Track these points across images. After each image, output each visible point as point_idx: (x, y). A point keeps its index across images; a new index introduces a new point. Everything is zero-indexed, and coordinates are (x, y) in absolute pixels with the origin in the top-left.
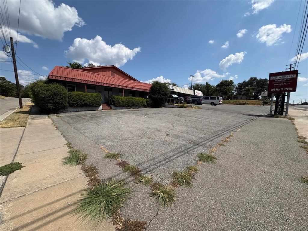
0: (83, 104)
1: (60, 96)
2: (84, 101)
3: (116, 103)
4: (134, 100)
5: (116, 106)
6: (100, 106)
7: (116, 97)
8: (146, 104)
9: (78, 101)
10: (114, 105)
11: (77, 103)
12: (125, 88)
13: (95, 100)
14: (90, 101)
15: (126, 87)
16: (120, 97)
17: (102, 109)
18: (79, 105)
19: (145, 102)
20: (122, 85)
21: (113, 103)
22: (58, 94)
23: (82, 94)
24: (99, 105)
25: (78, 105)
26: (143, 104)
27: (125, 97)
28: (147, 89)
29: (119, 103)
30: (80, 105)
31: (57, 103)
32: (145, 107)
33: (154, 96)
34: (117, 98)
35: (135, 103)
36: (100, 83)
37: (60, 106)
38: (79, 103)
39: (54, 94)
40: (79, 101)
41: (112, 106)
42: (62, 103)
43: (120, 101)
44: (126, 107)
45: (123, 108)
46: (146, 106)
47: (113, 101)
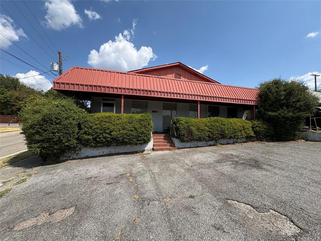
0: (107, 141)
1: (57, 124)
2: (110, 133)
3: (184, 135)
4: (224, 125)
5: (182, 141)
6: (146, 142)
7: (183, 119)
8: (252, 134)
9: (97, 133)
10: (178, 137)
11: (95, 139)
12: (202, 100)
13: (136, 129)
14: (125, 132)
15: (205, 96)
16: (193, 120)
17: (153, 149)
18: (100, 143)
19: (251, 129)
20: (196, 94)
21: (177, 134)
22: (52, 120)
23: (110, 116)
24: (144, 140)
25: (97, 142)
26: (245, 133)
27: (204, 119)
28: (251, 99)
29: (190, 132)
30: (103, 143)
31: (49, 140)
32: (249, 139)
33: (273, 114)
34: (186, 123)
35: (227, 132)
36: (150, 91)
37: (56, 147)
38: (100, 138)
39: (44, 120)
40: (101, 134)
41: (176, 142)
42: (60, 141)
43: (192, 127)
44: (206, 141)
45: (200, 144)
46: (252, 137)
47: (177, 129)
